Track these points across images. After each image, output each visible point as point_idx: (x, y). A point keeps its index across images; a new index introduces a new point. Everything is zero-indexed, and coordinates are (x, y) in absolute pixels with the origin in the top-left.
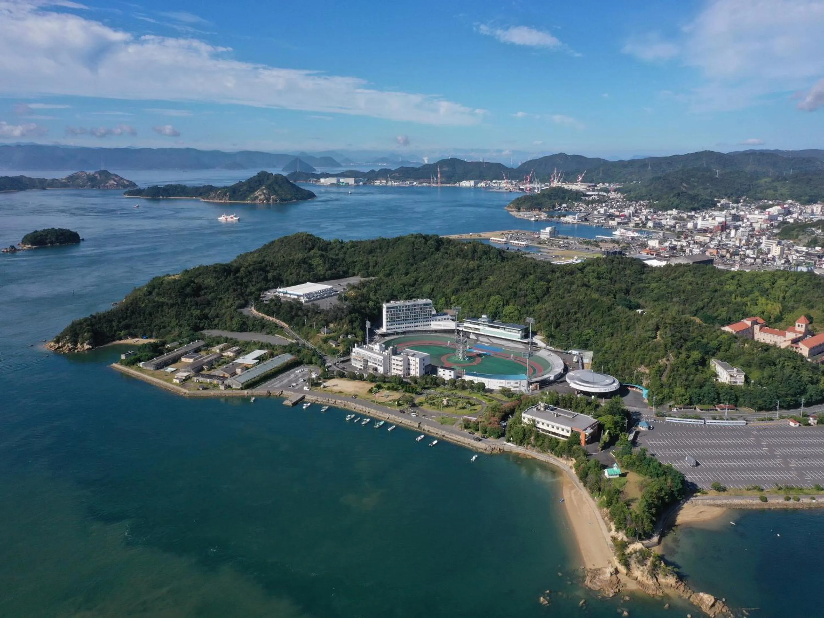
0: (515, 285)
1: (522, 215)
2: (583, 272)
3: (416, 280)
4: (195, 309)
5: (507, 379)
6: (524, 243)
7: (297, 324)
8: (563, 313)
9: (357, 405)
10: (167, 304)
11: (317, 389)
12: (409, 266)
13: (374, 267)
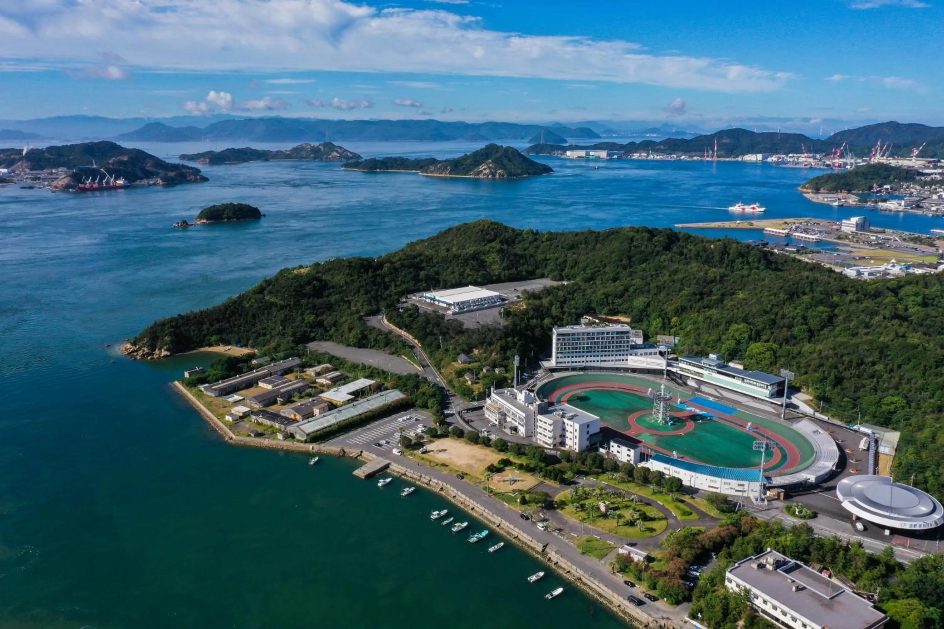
0: (775, 310)
1: (821, 198)
2: (896, 294)
3: (627, 290)
4: (310, 313)
5: (724, 477)
6: (814, 237)
7: (430, 345)
8: (851, 362)
9: (459, 493)
10: (276, 306)
11: (411, 455)
12: (620, 269)
13: (572, 267)
